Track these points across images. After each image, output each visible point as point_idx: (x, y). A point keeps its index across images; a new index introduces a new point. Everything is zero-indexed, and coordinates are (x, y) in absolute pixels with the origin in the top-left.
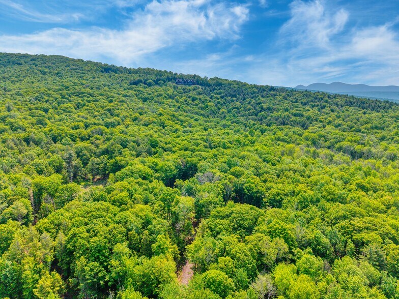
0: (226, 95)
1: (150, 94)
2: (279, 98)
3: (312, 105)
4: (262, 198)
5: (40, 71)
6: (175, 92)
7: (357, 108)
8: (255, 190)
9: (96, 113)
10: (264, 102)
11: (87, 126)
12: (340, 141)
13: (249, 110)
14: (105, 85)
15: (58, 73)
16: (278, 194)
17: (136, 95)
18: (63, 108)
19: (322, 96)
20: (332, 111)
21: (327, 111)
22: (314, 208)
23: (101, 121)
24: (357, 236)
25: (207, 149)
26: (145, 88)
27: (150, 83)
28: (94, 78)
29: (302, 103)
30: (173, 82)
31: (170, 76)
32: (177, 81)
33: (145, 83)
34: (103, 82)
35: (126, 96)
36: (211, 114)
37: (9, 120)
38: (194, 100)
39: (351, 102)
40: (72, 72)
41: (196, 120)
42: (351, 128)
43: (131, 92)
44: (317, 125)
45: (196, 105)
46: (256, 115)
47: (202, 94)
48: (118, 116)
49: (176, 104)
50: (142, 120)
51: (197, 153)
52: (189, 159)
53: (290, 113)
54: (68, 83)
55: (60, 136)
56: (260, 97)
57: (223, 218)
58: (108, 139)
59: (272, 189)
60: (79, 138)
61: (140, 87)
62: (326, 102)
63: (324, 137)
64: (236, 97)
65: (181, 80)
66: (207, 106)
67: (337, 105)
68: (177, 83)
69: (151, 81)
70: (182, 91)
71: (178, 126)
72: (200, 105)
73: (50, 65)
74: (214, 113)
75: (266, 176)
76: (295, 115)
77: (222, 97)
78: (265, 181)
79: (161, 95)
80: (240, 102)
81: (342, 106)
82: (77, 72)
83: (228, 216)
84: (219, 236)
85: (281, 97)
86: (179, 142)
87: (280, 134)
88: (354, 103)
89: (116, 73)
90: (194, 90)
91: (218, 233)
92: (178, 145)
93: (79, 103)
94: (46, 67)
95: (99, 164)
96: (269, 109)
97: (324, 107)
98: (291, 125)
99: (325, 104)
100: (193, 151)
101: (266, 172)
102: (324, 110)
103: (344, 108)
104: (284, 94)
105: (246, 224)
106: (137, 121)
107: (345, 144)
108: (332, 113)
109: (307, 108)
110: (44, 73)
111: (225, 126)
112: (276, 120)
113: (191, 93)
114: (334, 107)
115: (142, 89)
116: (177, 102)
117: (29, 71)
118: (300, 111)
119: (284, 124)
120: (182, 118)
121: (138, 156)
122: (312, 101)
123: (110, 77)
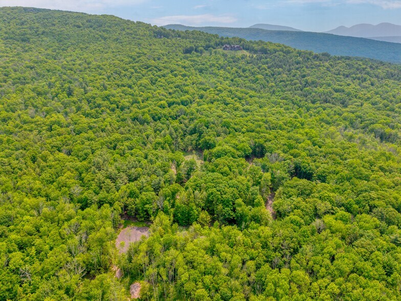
0: (273, 66)
1: (204, 65)
2: (323, 69)
3: (353, 77)
4: (313, 174)
5: (101, 36)
6: (226, 61)
7: (396, 82)
8: (309, 168)
9: (171, 91)
10: (309, 75)
11: (170, 105)
12: (373, 123)
13: (295, 84)
14: (163, 55)
15: (117, 39)
16: (324, 172)
17: (192, 65)
18: (144, 85)
19: (364, 66)
20: (372, 85)
21: (367, 85)
22: (347, 183)
23: (179, 100)
24: (371, 203)
25: (268, 131)
26: (198, 56)
27: (201, 50)
28: (150, 45)
29: (344, 75)
30: (221, 48)
31: (218, 40)
32: (224, 46)
33: (196, 51)
34: (160, 51)
35: (184, 67)
36: (261, 88)
37: (112, 99)
38: (244, 71)
39: (392, 74)
40: (128, 37)
41: (251, 97)
42: (386, 107)
43: (187, 63)
44: (356, 103)
45: (246, 77)
46: (301, 90)
47: (250, 63)
48: (187, 92)
49: (229, 76)
50: (207, 97)
51: (262, 134)
52: (257, 140)
53: (332, 88)
54: (133, 54)
55: (157, 115)
56: (304, 68)
57: (292, 188)
58: (192, 120)
59: (320, 168)
60: (171, 117)
61: (194, 56)
62: (368, 73)
63: (361, 118)
64: (282, 68)
65: (228, 46)
66: (257, 80)
67: (377, 77)
68: (224, 49)
69: (202, 48)
70: (232, 60)
71: (238, 105)
72: (250, 78)
73: (107, 28)
74: (264, 86)
75: (316, 157)
76: (336, 91)
77: (269, 68)
78: (315, 161)
79: (214, 65)
80: (286, 74)
81: (382, 79)
82: (134, 38)
83: (295, 187)
84: (291, 198)
85: (325, 68)
86: (245, 123)
87: (324, 115)
88: (395, 75)
89: (168, 38)
90: (242, 58)
91: (290, 196)
92: (245, 127)
93: (152, 78)
94: (104, 31)
95: (192, 141)
96: (313, 83)
97: (365, 80)
98: (333, 104)
99: (366, 76)
100: (258, 132)
101: (316, 155)
102: (364, 84)
103: (383, 81)
104: (327, 64)
105: (307, 192)
106: (204, 99)
107: (378, 126)
108: (371, 88)
109: (349, 81)
110: (105, 39)
111: (276, 103)
112: (320, 96)
113: (240, 62)
114: (374, 79)
115: (196, 59)
116: (229, 73)
117: (90, 36)
118: (341, 86)
119: (326, 101)
120: (238, 94)
121: (219, 135)
122: (354, 73)
123: (164, 43)
